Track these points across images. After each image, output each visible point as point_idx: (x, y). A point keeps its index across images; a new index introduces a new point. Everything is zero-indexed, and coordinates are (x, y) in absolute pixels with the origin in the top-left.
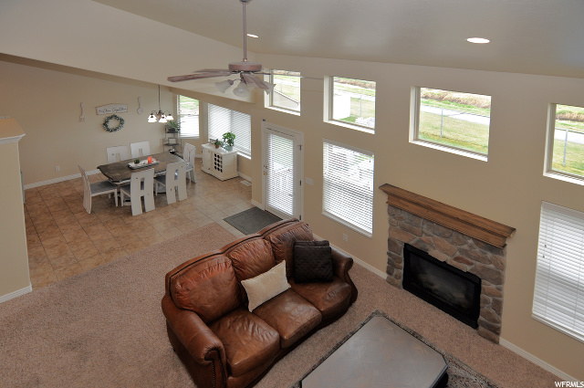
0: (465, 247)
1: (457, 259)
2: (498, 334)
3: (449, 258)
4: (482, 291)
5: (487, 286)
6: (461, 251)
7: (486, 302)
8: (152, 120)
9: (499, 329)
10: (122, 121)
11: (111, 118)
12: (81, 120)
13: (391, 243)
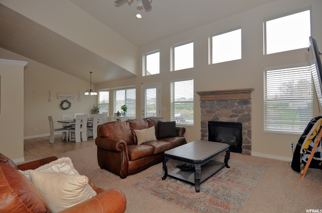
0: (235, 108)
1: (231, 116)
2: (250, 149)
3: (228, 119)
4: (243, 128)
5: (245, 125)
6: (232, 111)
7: (245, 133)
8: (87, 94)
9: (250, 146)
10: (70, 104)
11: (64, 101)
12: (49, 101)
13: (202, 123)
